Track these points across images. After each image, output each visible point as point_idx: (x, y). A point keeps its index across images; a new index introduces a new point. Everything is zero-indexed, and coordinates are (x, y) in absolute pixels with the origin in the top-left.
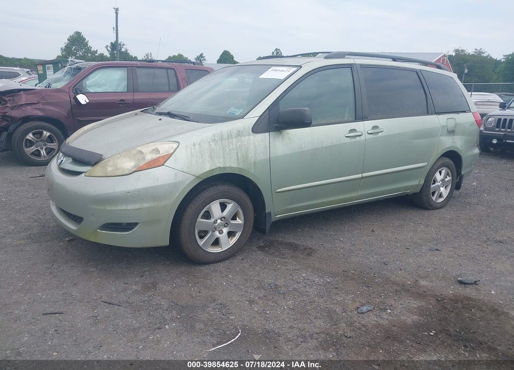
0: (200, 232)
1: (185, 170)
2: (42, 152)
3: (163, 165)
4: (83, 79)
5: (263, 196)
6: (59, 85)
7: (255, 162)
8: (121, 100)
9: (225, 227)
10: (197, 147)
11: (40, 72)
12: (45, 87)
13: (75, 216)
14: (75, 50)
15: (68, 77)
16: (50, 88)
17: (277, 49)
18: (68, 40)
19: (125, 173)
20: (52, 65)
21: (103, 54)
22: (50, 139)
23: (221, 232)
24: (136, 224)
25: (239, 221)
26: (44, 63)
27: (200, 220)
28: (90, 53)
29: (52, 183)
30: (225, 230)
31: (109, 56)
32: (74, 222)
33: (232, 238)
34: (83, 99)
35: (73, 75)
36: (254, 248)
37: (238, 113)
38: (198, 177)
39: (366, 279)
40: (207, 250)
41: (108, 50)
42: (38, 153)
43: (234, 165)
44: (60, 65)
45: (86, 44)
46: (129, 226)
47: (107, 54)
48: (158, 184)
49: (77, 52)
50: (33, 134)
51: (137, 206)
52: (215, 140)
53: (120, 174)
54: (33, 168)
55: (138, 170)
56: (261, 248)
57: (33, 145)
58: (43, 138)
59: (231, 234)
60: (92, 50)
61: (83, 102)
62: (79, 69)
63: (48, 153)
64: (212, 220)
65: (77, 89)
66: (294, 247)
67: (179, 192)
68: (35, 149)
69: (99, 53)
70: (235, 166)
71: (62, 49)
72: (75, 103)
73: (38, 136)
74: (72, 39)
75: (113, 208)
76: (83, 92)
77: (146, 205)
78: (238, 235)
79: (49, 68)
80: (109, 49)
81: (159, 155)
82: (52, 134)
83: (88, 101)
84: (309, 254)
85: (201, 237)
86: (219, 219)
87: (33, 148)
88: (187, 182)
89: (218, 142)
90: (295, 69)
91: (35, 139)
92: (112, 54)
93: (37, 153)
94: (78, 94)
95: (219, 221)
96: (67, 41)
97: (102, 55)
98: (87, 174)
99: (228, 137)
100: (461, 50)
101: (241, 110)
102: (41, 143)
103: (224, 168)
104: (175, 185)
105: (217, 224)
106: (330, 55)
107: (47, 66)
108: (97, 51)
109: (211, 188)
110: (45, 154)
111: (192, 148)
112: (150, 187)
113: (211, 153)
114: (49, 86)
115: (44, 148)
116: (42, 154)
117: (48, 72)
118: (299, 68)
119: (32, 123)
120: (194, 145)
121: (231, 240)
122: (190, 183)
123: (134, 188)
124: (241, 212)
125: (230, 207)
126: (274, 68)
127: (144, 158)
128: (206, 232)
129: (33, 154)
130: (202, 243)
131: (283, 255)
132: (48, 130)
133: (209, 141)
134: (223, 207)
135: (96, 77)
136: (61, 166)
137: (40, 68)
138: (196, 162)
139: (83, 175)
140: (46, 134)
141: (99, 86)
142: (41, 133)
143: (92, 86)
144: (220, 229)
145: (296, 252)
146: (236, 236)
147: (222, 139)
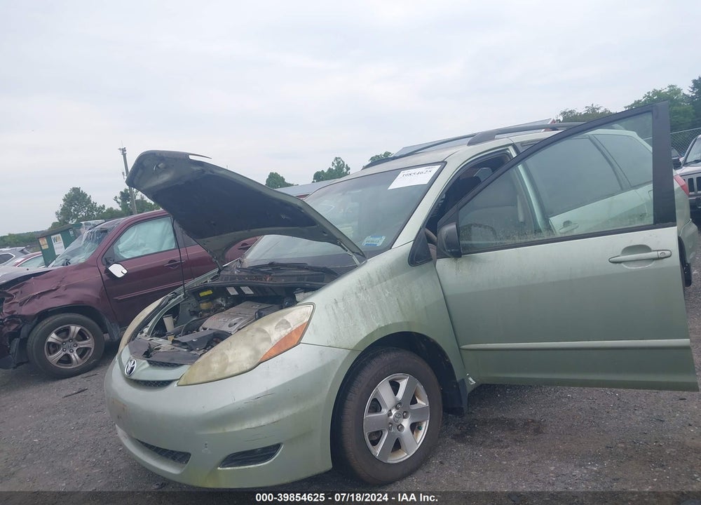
0: (370, 435)
1: (333, 343)
2: (73, 357)
3: (299, 343)
4: (113, 243)
5: (447, 358)
6: (81, 259)
7: (426, 307)
8: (171, 261)
9: (404, 418)
10: (341, 304)
11: (43, 248)
12: (63, 265)
13: (173, 451)
14: (74, 210)
15: (89, 245)
16: (69, 265)
17: (336, 159)
18: (64, 200)
19: (245, 369)
20: (59, 235)
21: (111, 208)
22: (82, 336)
23: (400, 427)
24: (278, 446)
25: (422, 403)
26: (47, 235)
27: (367, 416)
28: (96, 211)
29: (124, 405)
30: (406, 423)
31: (120, 209)
32: (172, 461)
33: (417, 432)
34: (118, 270)
35: (99, 241)
36: (448, 439)
37: (380, 241)
38: (353, 350)
39: (650, 453)
40: (388, 462)
41: (118, 202)
42: (67, 359)
43: (399, 319)
44: (71, 233)
45: (89, 200)
46: (267, 453)
47: (117, 207)
48: (300, 374)
49: (78, 212)
50: (57, 334)
51: (275, 417)
52: (362, 289)
53: (238, 372)
54: (64, 382)
55: (264, 359)
56: (460, 438)
57: (59, 349)
58: (71, 335)
59: (415, 427)
60: (98, 206)
61: (119, 275)
62: (105, 231)
63: (81, 356)
64: (385, 411)
65: (109, 258)
66: (510, 425)
67: (332, 379)
68: (62, 354)
69: (106, 208)
70: (400, 321)
71: (57, 213)
72: (108, 278)
73: (64, 334)
74: (68, 198)
75: (237, 428)
76: (116, 261)
77: (287, 413)
78: (425, 426)
79: (56, 240)
80: (119, 200)
81: (290, 329)
82: (83, 328)
83: (125, 272)
84: (538, 431)
85: (375, 443)
86: (393, 408)
87: (60, 354)
88: (340, 361)
89: (368, 290)
90: (437, 167)
91: (61, 340)
92: (124, 206)
93: (65, 359)
94: (110, 265)
95: (394, 412)
96: (62, 203)
97: (110, 210)
98: (181, 382)
99: (379, 279)
100: (569, 112)
101: (384, 238)
102: (69, 344)
103: (386, 327)
104: (323, 371)
105: (392, 417)
106: (475, 139)
107: (52, 237)
108: (104, 206)
109: (373, 362)
110: (77, 357)
111: (334, 307)
112: (289, 382)
113: (362, 310)
114: (67, 263)
115: (75, 349)
116: (74, 359)
117: (56, 245)
118: (444, 164)
119: (53, 317)
120: (336, 302)
121: (417, 436)
122: (344, 362)
123: (265, 390)
124: (421, 387)
125: (403, 384)
126: (406, 172)
127: (268, 339)
128: (379, 434)
129: (60, 361)
130: (378, 452)
131: (499, 441)
132: (76, 323)
133: (355, 291)
134: (395, 386)
135: (131, 237)
136: (134, 377)
137: (43, 242)
138: (345, 328)
139: (175, 384)
140: (75, 329)
141: (137, 247)
142: (67, 330)
143: (127, 250)
144: (398, 424)
145: (516, 431)
146: (423, 429)
147: (371, 284)
